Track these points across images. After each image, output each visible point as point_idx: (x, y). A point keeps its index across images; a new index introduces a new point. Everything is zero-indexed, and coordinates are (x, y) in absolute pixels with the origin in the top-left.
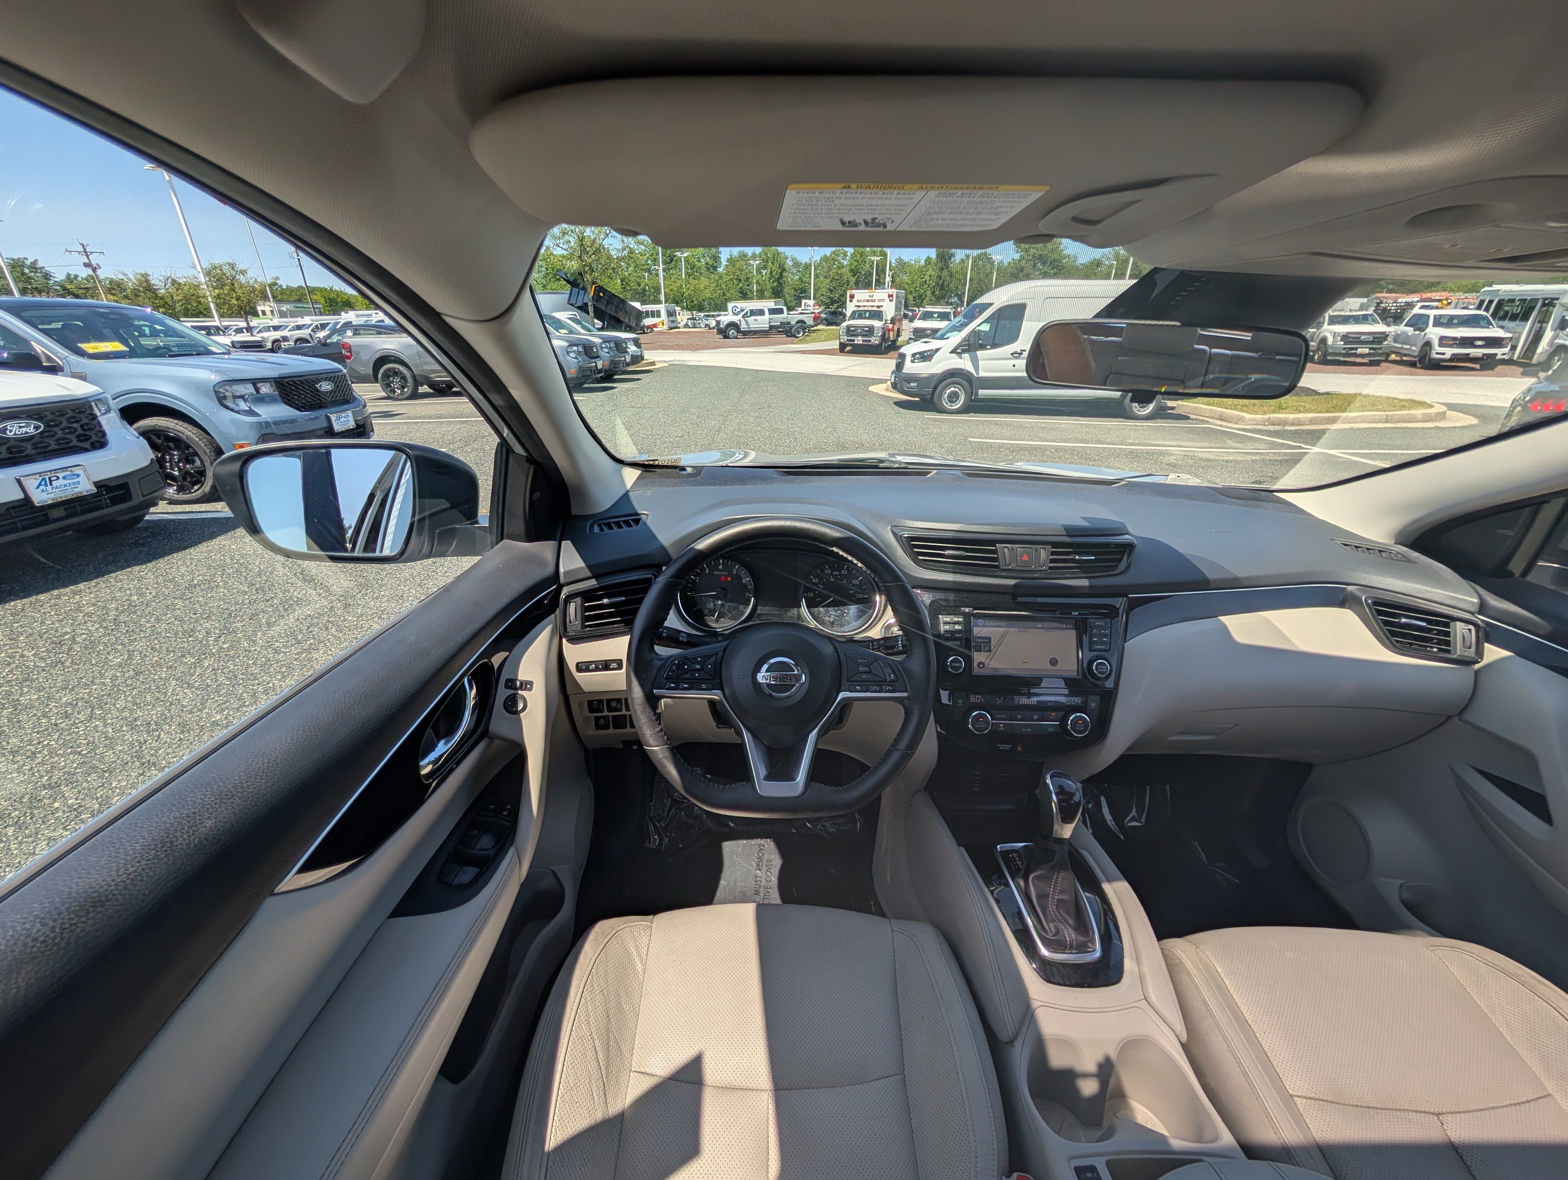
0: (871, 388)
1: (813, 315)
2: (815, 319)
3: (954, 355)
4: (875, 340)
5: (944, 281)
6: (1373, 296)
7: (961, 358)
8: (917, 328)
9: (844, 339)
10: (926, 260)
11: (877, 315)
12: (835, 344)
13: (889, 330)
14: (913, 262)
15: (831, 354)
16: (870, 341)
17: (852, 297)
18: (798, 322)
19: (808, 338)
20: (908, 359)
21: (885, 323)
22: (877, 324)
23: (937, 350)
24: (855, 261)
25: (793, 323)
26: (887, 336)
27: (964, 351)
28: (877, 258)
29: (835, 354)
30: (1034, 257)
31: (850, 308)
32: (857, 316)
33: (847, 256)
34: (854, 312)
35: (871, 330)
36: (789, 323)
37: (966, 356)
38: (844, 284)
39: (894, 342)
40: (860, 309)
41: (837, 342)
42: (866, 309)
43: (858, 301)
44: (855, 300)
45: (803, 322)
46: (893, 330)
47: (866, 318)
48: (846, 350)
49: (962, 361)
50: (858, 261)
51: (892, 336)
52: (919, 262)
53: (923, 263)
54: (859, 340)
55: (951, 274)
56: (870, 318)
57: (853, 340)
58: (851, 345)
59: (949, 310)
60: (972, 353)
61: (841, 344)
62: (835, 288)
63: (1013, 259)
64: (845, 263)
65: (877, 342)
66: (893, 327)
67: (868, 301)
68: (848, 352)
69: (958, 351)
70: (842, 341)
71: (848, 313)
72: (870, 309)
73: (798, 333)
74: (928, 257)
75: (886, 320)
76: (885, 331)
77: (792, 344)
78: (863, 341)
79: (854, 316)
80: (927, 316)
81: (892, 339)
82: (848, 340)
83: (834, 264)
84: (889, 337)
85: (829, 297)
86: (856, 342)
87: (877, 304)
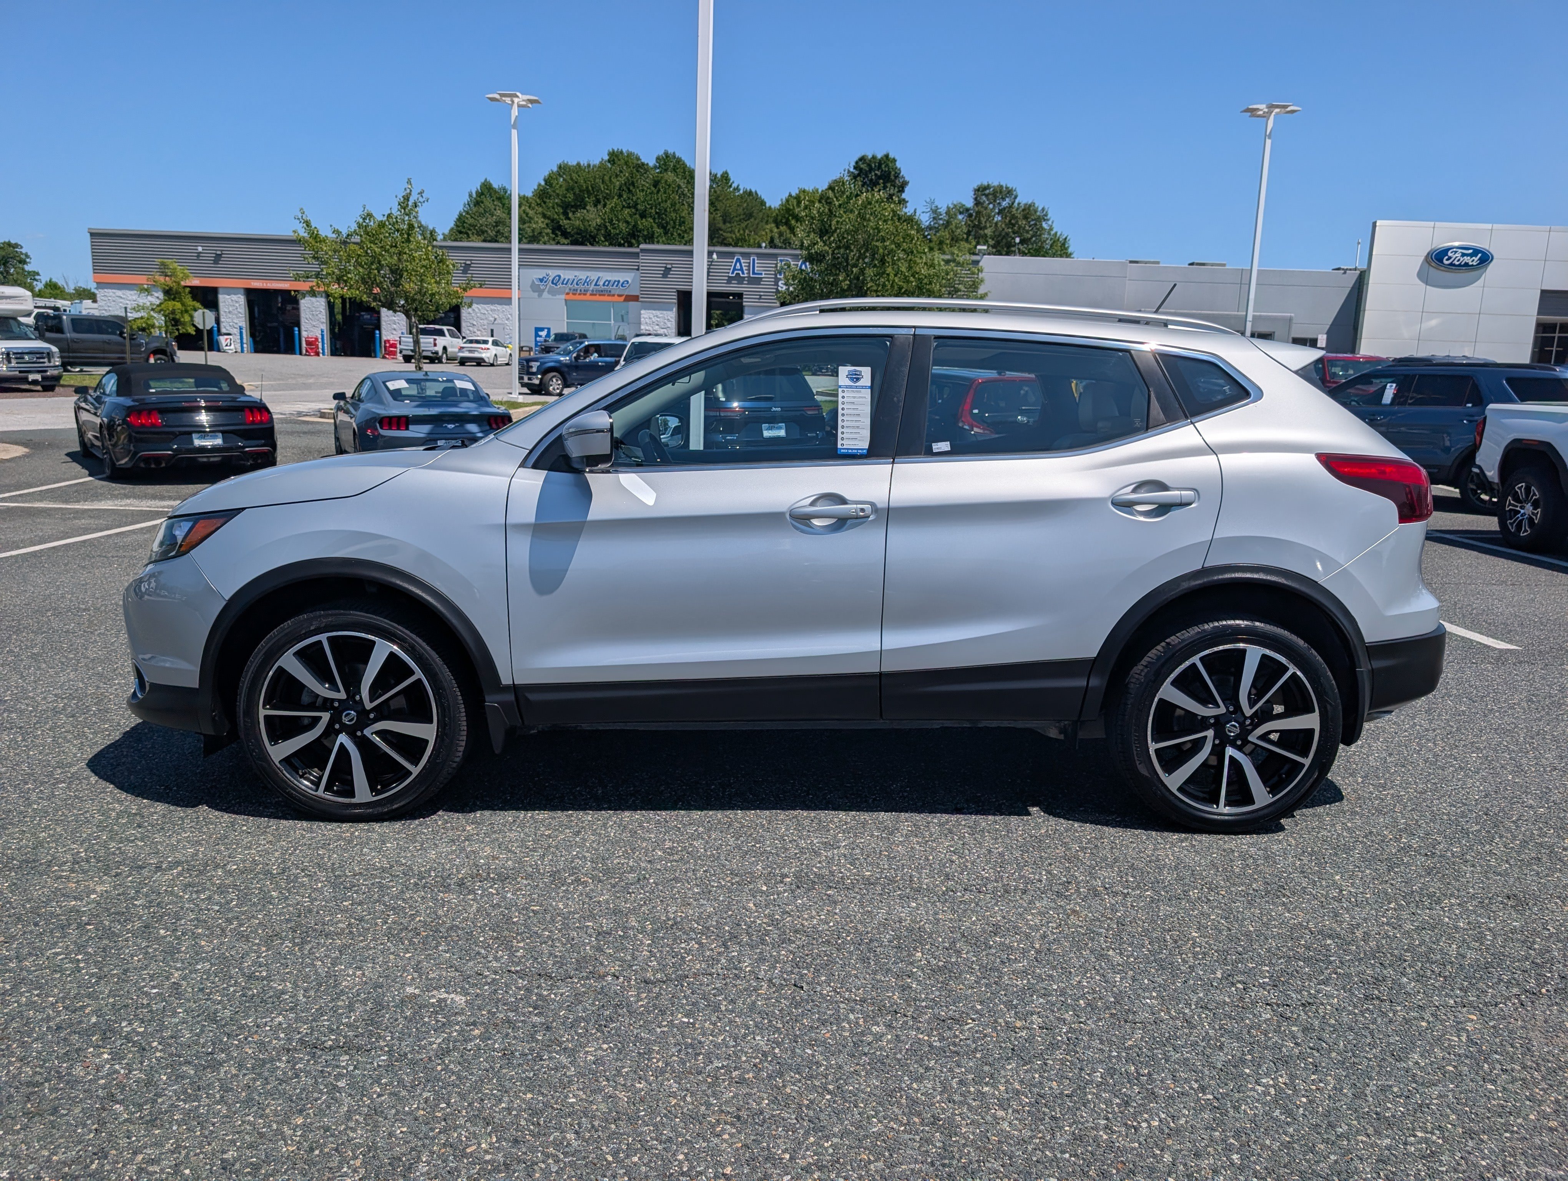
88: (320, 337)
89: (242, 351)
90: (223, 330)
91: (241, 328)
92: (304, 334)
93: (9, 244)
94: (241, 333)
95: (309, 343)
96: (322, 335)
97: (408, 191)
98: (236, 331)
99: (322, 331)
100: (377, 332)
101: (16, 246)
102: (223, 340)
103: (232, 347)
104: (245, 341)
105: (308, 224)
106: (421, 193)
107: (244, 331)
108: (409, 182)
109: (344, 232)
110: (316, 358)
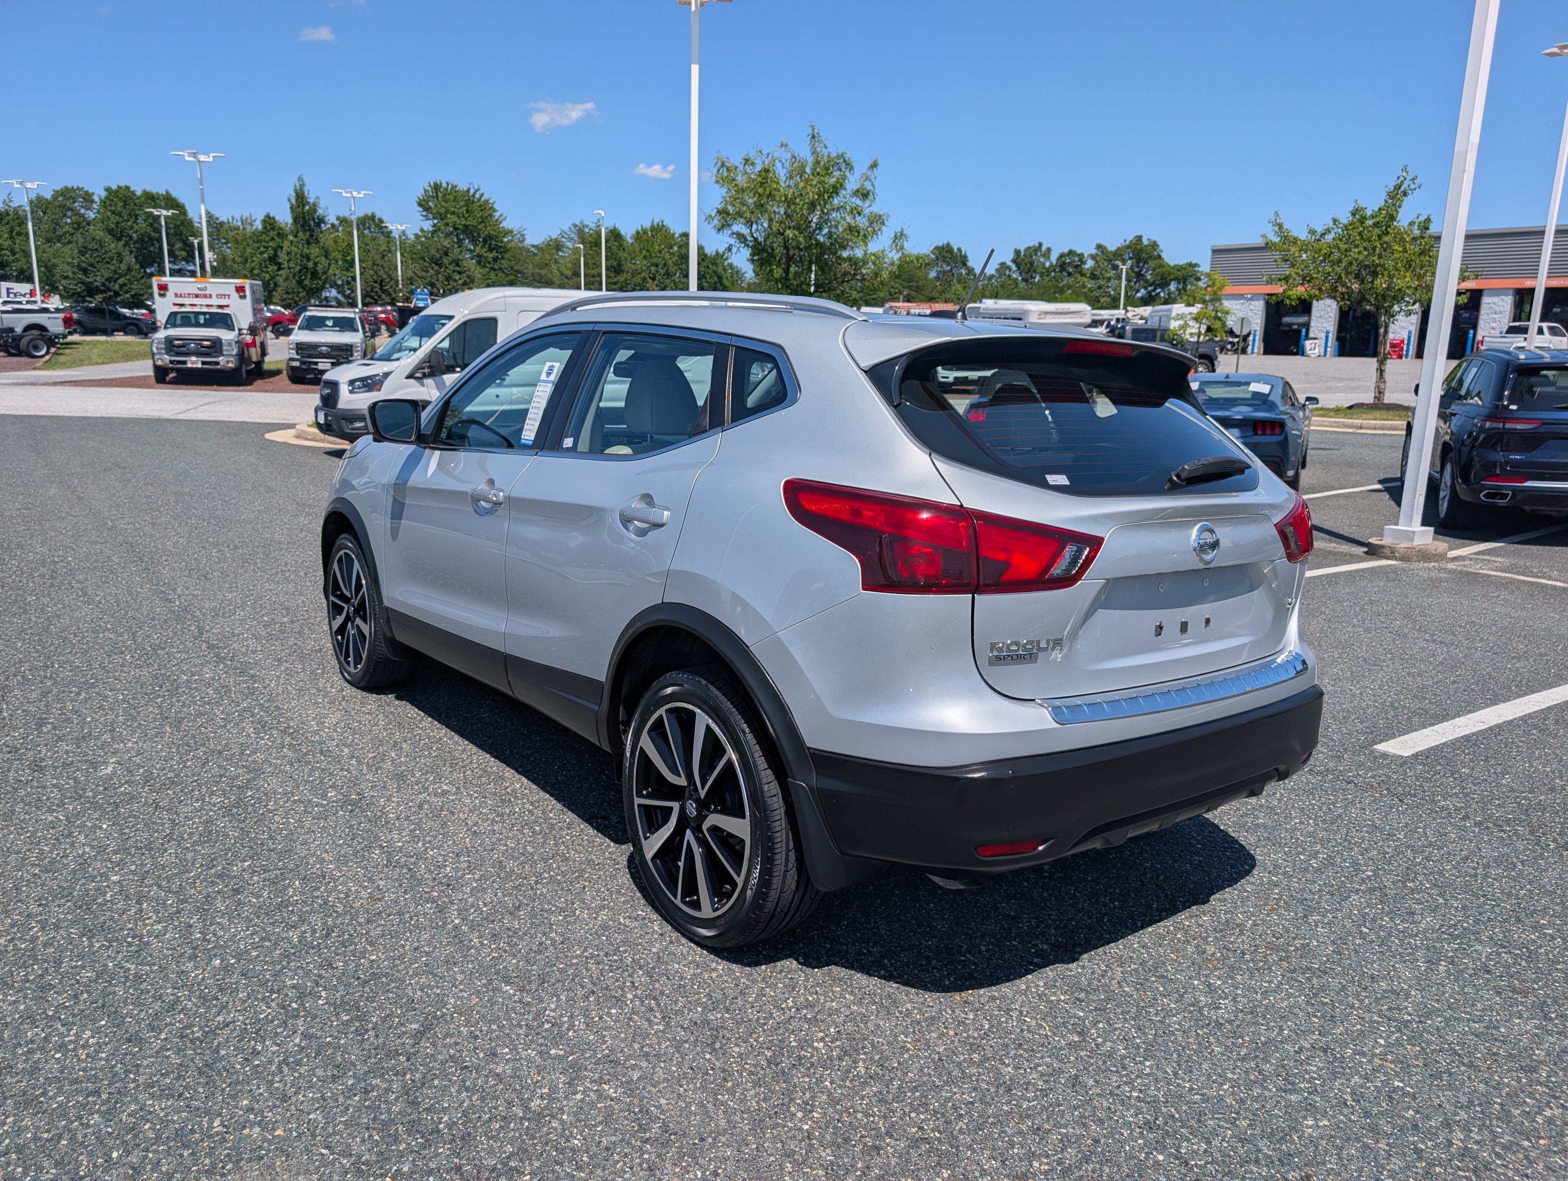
0: (268, 436)
1: (62, 315)
2: (67, 321)
3: (412, 381)
4: (226, 361)
5: (316, 264)
6: (887, 305)
7: (423, 385)
8: (301, 344)
9: (165, 359)
10: (264, 222)
11: (223, 320)
12: (145, 368)
13: (248, 345)
14: (240, 223)
15: (140, 386)
16: (217, 363)
17: (163, 288)
18: (28, 328)
19: (62, 359)
20: (344, 389)
21: (240, 334)
22: (226, 335)
23: (387, 375)
24: (113, 212)
25: (19, 330)
26: (246, 355)
27: (425, 376)
28: (164, 212)
29: (149, 387)
30: (456, 229)
31: (163, 307)
32: (178, 321)
33: (93, 201)
34: (173, 315)
35: (216, 346)
36: (12, 330)
37: (429, 381)
38: (111, 258)
39: (259, 364)
40: (183, 309)
41: (149, 363)
42: (196, 309)
43: (176, 295)
44: (170, 294)
45: (42, 328)
46: (253, 344)
47: (198, 325)
48: (168, 379)
49: (424, 389)
50: (120, 214)
51: (254, 354)
52: (252, 225)
53: (258, 225)
54: (194, 362)
55: (326, 252)
56: (208, 324)
57: (185, 363)
58: (178, 371)
59: (352, 315)
60: (437, 378)
61: (157, 368)
62: (93, 266)
63: (422, 230)
64: (91, 215)
65: (231, 365)
66: (254, 340)
67: (197, 296)
68: (171, 382)
69: (418, 375)
70: (159, 363)
71: (161, 317)
72: (205, 310)
73: (36, 348)
74: (268, 216)
75: (240, 330)
76: (243, 348)
77: (34, 369)
78: (203, 363)
79: (173, 320)
80: (315, 324)
81: (254, 359)
82: (171, 362)
83: (65, 215)
84: (250, 357)
85: (83, 283)
86: (189, 365)
87: (215, 301)
88: (1406, 338)
89: (1325, 354)
90: (1311, 335)
91: (1328, 332)
92: (1391, 336)
93: (1190, 265)
94: (1327, 337)
95: (1393, 346)
96: (1409, 337)
97: (1402, 179)
98: (1323, 335)
99: (1410, 332)
100: (1472, 332)
101: (1196, 265)
102: (1308, 344)
103: (1316, 351)
104: (1329, 344)
105: (1280, 226)
106: (1413, 180)
107: (1330, 335)
108: (1405, 169)
109: (1320, 230)
110: (1399, 361)
